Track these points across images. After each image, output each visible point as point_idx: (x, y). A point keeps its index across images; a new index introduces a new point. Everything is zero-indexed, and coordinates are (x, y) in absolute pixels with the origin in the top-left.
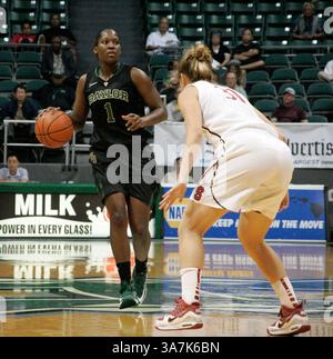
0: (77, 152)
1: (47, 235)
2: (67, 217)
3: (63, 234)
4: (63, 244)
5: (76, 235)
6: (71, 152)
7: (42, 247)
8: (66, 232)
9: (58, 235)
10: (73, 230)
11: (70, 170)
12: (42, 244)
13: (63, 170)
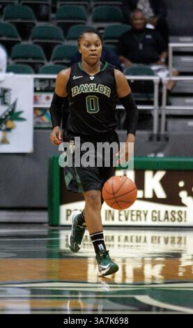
0: (168, 116)
1: (129, 223)
2: (154, 199)
3: (149, 222)
4: (149, 235)
5: (166, 223)
6: (160, 116)
7: (122, 239)
8: (154, 219)
9: (142, 223)
10: (162, 217)
11: (159, 139)
12: (123, 234)
13: (151, 138)
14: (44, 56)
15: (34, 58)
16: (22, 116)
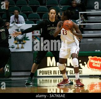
3: (69, 75)
14: (40, 18)
15: (37, 18)
16: (28, 38)
